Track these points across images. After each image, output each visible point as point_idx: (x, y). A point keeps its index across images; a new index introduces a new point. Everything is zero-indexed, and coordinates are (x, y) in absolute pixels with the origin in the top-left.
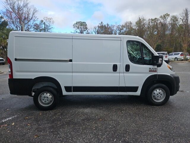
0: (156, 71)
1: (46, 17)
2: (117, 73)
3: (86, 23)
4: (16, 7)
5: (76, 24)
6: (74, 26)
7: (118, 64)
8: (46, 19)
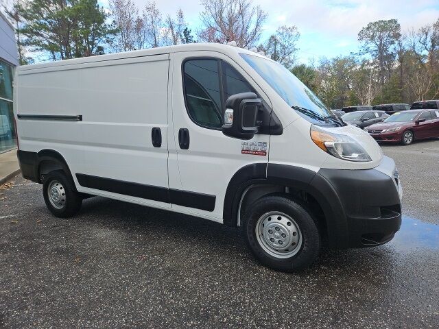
0: (264, 153)
1: (283, 28)
2: (163, 151)
3: (398, 23)
4: (226, 20)
5: (368, 28)
6: (361, 35)
7: (162, 126)
8: (281, 31)
